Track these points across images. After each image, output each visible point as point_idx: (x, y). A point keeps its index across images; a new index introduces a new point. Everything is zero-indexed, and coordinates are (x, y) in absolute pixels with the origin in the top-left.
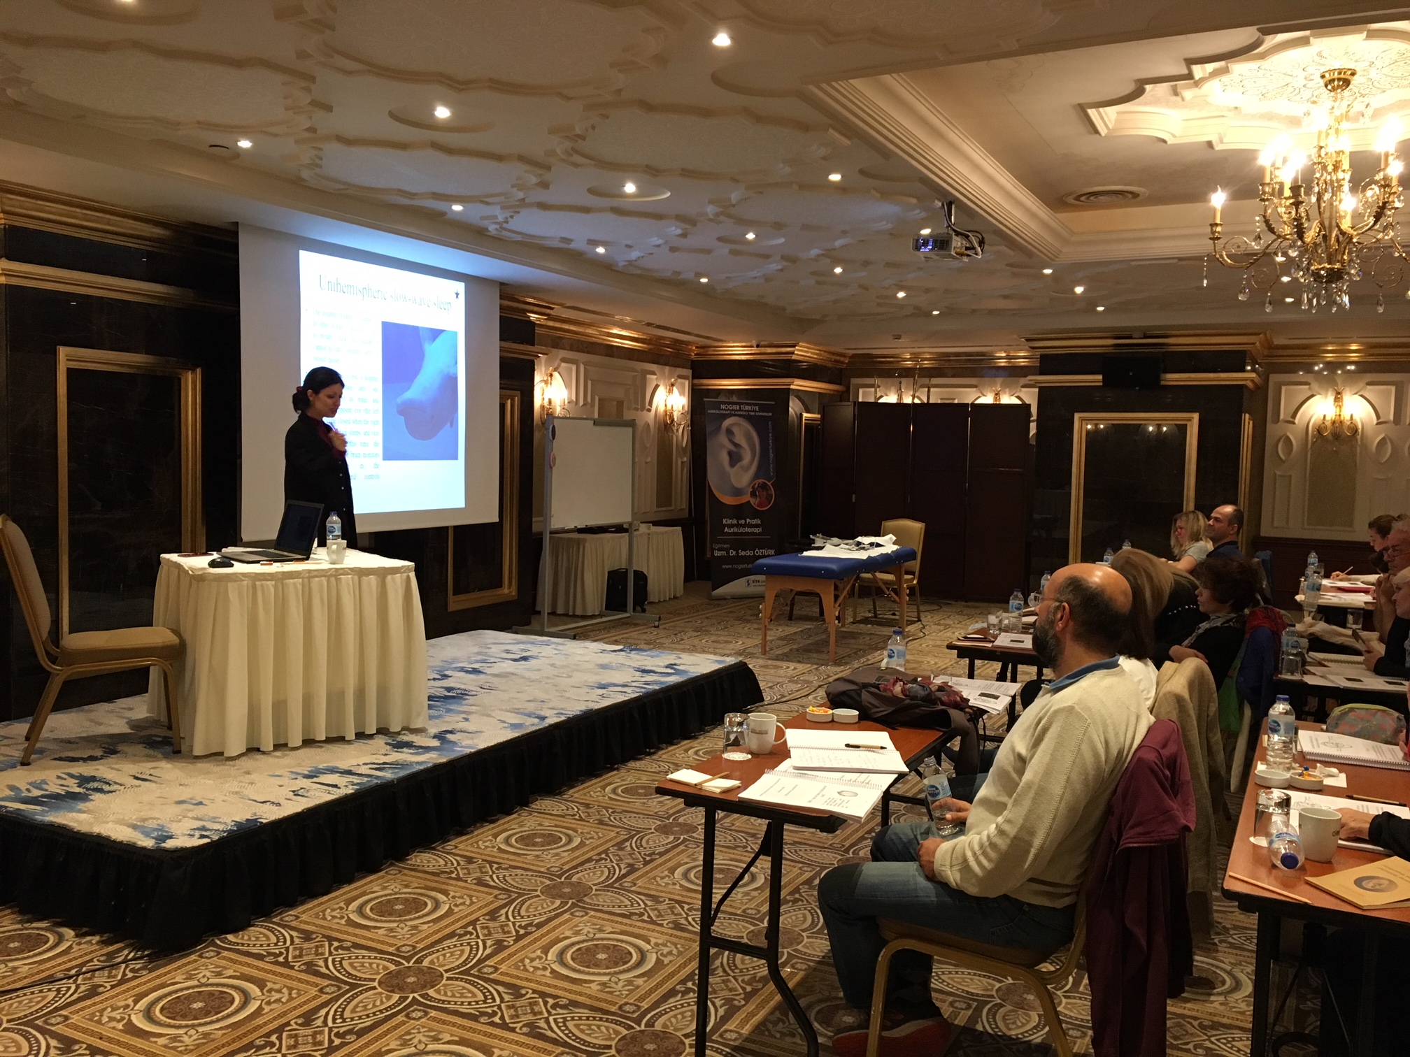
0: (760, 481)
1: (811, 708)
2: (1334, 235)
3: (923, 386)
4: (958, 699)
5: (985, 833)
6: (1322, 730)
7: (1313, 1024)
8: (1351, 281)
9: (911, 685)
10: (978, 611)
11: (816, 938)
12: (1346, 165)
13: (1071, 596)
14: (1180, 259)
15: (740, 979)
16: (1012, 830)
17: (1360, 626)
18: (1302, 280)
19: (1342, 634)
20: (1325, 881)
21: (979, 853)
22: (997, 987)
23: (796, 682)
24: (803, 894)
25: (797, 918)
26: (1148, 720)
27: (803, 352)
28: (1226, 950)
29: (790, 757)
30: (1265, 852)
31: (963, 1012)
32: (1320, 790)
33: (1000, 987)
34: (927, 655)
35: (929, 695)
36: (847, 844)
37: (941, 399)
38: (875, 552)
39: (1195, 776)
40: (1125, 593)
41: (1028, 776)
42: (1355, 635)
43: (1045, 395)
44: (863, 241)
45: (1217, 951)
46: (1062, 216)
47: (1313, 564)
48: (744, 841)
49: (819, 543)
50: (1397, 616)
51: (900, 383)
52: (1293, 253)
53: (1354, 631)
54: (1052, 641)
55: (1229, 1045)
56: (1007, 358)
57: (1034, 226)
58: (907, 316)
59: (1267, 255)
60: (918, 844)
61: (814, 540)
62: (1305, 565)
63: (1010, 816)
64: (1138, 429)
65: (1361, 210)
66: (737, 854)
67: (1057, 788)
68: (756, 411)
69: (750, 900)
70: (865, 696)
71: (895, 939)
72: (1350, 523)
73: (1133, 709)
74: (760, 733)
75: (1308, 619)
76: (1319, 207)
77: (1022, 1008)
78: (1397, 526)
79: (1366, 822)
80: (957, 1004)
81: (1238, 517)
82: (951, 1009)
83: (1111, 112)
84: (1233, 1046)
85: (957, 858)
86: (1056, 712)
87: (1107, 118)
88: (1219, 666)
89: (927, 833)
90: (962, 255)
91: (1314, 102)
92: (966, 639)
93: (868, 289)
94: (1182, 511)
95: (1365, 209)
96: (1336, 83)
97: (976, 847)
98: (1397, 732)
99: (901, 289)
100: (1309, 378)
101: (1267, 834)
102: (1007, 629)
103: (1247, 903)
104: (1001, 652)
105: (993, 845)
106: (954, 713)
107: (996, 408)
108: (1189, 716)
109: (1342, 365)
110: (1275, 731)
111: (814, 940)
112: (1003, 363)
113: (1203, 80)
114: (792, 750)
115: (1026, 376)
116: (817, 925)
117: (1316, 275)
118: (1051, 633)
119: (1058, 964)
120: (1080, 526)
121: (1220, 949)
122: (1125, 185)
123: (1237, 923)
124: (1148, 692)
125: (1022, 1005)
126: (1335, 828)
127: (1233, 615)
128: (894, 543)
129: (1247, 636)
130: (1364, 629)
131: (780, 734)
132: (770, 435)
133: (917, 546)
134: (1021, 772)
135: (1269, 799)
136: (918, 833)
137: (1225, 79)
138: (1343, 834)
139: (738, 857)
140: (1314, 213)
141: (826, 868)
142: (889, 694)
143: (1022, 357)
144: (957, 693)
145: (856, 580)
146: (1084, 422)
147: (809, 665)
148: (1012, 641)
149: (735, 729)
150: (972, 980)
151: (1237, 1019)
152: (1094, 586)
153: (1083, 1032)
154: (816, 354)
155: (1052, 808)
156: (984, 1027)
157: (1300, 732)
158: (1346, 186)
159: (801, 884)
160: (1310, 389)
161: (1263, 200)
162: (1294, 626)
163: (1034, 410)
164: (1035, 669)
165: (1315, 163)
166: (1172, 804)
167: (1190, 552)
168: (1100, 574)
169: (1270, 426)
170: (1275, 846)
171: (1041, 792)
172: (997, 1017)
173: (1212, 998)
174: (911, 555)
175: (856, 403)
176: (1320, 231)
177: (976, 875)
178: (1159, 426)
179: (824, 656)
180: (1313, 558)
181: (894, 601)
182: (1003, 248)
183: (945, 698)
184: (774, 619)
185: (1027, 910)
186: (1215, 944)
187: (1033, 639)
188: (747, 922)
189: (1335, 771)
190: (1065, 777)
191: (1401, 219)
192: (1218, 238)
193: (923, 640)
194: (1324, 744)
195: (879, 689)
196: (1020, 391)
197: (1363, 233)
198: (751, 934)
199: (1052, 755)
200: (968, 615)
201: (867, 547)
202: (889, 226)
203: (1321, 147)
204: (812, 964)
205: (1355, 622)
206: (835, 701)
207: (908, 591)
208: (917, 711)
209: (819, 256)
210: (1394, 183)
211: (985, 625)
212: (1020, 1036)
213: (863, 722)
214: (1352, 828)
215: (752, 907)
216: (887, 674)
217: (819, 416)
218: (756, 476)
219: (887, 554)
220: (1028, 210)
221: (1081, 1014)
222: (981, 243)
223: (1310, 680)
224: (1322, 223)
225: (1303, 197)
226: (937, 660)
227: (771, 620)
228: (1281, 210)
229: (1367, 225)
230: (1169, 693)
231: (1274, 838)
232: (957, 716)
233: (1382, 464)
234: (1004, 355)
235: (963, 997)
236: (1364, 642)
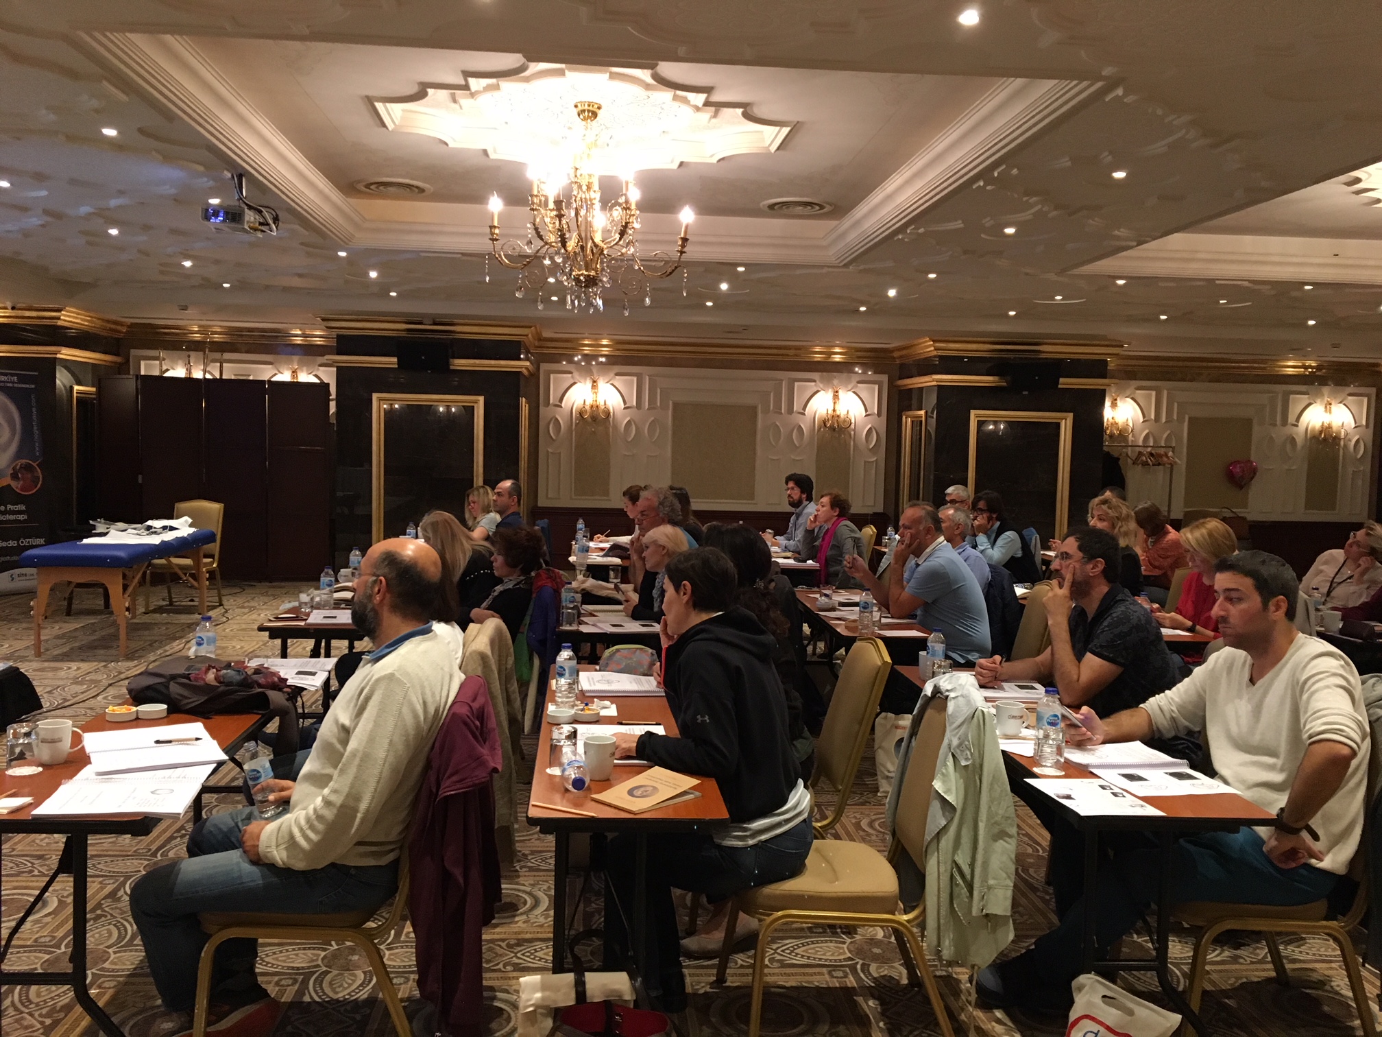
0: (24, 461)
1: (111, 708)
2: (589, 247)
3: (214, 361)
4: (276, 679)
5: (312, 807)
6: (596, 670)
7: (599, 921)
8: (603, 287)
9: (225, 671)
10: (284, 591)
11: (125, 951)
12: (596, 187)
13: (386, 570)
14: (463, 254)
15: (36, 1014)
16: (338, 800)
17: (619, 580)
18: (566, 284)
19: (605, 588)
20: (605, 796)
21: (305, 827)
22: (322, 956)
23: (81, 683)
24: (107, 909)
25: (101, 935)
26: (459, 677)
27: (70, 317)
28: (527, 874)
29: (90, 763)
30: (557, 780)
31: (289, 988)
32: (598, 720)
33: (325, 956)
34: (231, 640)
35: (245, 679)
36: (154, 848)
37: (235, 375)
38: (169, 536)
39: (499, 724)
40: (435, 564)
41: (353, 744)
42: (617, 588)
43: (343, 374)
44: (143, 203)
45: (519, 877)
46: (352, 201)
47: (581, 529)
48: (29, 865)
49: (101, 528)
50: (646, 571)
51: (189, 356)
52: (559, 260)
53: (616, 586)
54: (371, 615)
55: (532, 957)
56: (305, 336)
57: (327, 208)
58: (194, 286)
59: (537, 257)
60: (240, 831)
61: (94, 526)
62: (575, 531)
63: (336, 786)
64: (429, 409)
65: (609, 227)
66: (21, 881)
67: (380, 753)
68: (13, 383)
69: (42, 928)
70: (174, 689)
71: (217, 932)
72: (606, 493)
73: (446, 669)
74: (53, 741)
75: (580, 577)
76: (577, 221)
77: (348, 970)
78: (643, 494)
79: (634, 742)
80: (283, 982)
81: (516, 490)
82: (277, 989)
83: (397, 109)
84: (536, 956)
85: (283, 837)
86: (378, 680)
87: (393, 113)
88: (513, 624)
89: (249, 818)
90: (256, 230)
91: (570, 128)
92: (278, 619)
93: (148, 255)
94: (473, 487)
95: (612, 228)
96: (586, 113)
97: (303, 822)
98: (652, 664)
99: (187, 258)
100: (571, 367)
101: (560, 765)
102: (318, 606)
103: (547, 825)
104: (315, 630)
105: (320, 817)
106: (273, 695)
107: (294, 386)
108: (492, 670)
109: (595, 357)
110: (561, 675)
111: (124, 954)
112: (298, 341)
113: (477, 92)
114: (91, 755)
115: (323, 356)
116: (125, 937)
117: (577, 280)
118: (370, 606)
119: (380, 921)
120: (382, 502)
121: (520, 874)
122: (412, 179)
123: (534, 849)
124: (456, 653)
125: (348, 968)
126: (611, 750)
127: (522, 578)
128: (191, 526)
129: (534, 595)
130: (622, 582)
131: (77, 739)
132: (34, 410)
133: (216, 527)
134: (345, 742)
135: (561, 733)
136: (239, 820)
137: (496, 93)
138: (617, 756)
139: (24, 884)
140: (573, 225)
141: (131, 877)
142: (202, 683)
143: (318, 336)
144: (275, 674)
145: (148, 567)
146: (381, 402)
147: (96, 663)
148: (325, 617)
149: (21, 741)
150: (297, 955)
151: (538, 932)
152: (408, 559)
153: (406, 978)
154: (88, 321)
155: (376, 772)
156: (311, 997)
157: (580, 673)
158: (597, 205)
159: (103, 899)
160: (572, 377)
161: (532, 210)
162: (570, 583)
163: (333, 389)
164: (346, 643)
165: (572, 182)
166: (482, 750)
167: (482, 523)
168: (412, 547)
169: (542, 409)
170: (567, 773)
171: (365, 758)
172: (324, 985)
173: (517, 919)
174: (210, 538)
175: (138, 376)
176: (579, 242)
177: (302, 849)
178: (448, 407)
179: (113, 652)
180: (581, 524)
181: (192, 587)
182: (297, 227)
183: (262, 681)
184: (50, 615)
185: (354, 873)
186: (517, 871)
187: (352, 614)
188: (40, 952)
189: (607, 703)
190: (388, 741)
191: (639, 237)
192: (497, 240)
193: (226, 625)
194: (598, 681)
195: (190, 679)
196: (318, 370)
197: (611, 247)
198: (46, 964)
199: (375, 722)
200: (273, 595)
201: (159, 531)
202: (173, 191)
203: (577, 169)
204: (121, 979)
205: (616, 578)
206: (139, 697)
207: (208, 575)
208: (232, 697)
209: (90, 214)
210: (633, 207)
211: (296, 604)
212: (347, 997)
213: (173, 716)
214: (624, 749)
215: (45, 934)
216: (198, 662)
217: (94, 389)
218: (18, 455)
219: (183, 538)
220: (320, 192)
221: (404, 961)
222: (276, 219)
223: (585, 629)
224: (580, 235)
225: (565, 211)
226: (243, 644)
227: (46, 618)
228: (547, 220)
229: (614, 240)
230: (475, 651)
231: (566, 767)
232: (276, 697)
233: (628, 442)
234: (299, 332)
235: (289, 974)
236: (623, 593)
